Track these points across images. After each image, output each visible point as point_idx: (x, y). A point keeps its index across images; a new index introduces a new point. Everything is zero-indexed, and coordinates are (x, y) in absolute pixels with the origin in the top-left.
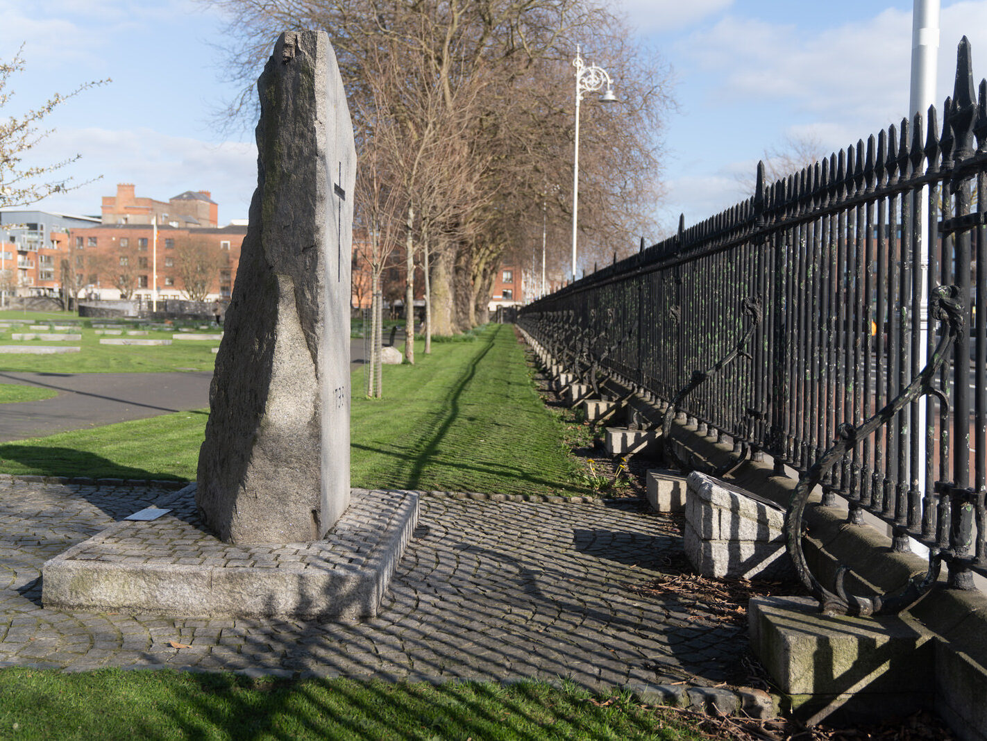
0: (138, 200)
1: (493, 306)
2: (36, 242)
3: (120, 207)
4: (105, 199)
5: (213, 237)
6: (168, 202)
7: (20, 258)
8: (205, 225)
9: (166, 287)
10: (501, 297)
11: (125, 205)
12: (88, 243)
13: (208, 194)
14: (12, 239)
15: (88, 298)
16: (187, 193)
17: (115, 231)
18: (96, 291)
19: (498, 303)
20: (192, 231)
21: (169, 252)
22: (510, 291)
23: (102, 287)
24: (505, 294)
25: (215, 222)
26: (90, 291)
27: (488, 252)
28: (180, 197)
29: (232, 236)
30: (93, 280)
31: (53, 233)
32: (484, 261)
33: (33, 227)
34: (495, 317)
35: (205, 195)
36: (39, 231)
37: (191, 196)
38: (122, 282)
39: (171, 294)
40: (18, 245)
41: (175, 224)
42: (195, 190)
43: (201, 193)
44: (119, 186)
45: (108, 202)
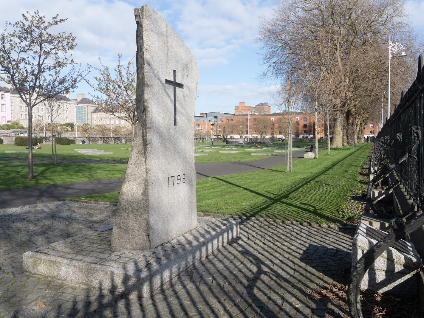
0: (246, 107)
1: (366, 136)
2: (216, 121)
3: (240, 109)
4: (236, 107)
5: (268, 117)
6: (255, 107)
7: (212, 126)
8: (266, 113)
9: (254, 134)
10: (369, 133)
11: (242, 109)
12: (231, 121)
13: (267, 103)
14: (210, 121)
15: (231, 138)
16: (260, 104)
17: (238, 117)
18: (233, 136)
19: (368, 135)
20: (262, 115)
21: (255, 123)
22: (373, 131)
23: (234, 134)
24: (371, 132)
25: (270, 112)
26: (231, 136)
27: (362, 117)
28: (258, 105)
29: (274, 116)
30: (232, 132)
31: (221, 118)
32: (360, 120)
33: (215, 117)
34: (367, 140)
35: (266, 104)
36: (217, 118)
37: (262, 104)
38: (241, 133)
39: (255, 136)
40: (211, 123)
41: (257, 114)
42: (263, 102)
43: (265, 103)
44: (240, 103)
45: (237, 108)
